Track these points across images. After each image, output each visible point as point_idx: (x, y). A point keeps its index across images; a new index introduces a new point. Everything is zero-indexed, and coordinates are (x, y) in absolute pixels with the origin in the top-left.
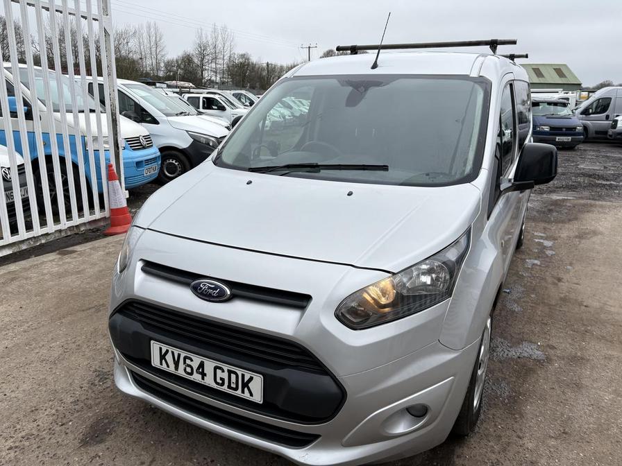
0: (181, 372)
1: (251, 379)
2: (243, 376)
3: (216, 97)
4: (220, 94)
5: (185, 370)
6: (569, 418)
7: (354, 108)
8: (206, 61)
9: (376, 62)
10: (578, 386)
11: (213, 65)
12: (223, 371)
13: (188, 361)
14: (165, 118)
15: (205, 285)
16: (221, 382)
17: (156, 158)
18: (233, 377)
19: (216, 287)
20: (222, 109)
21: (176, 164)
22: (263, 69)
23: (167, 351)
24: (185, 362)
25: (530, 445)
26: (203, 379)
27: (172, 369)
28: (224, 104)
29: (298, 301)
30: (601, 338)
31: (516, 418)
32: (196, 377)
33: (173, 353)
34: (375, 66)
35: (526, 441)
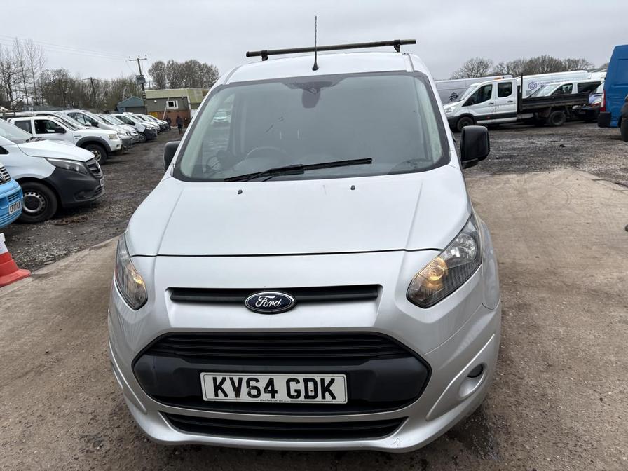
0: (244, 397)
1: (332, 381)
2: (322, 381)
3: (52, 119)
4: (53, 116)
5: (249, 394)
6: (546, 353)
7: (313, 109)
8: (13, 80)
9: (315, 63)
10: (536, 327)
11: (22, 85)
12: (298, 382)
13: (253, 384)
14: (15, 146)
15: (262, 299)
16: (296, 394)
17: (18, 192)
18: (311, 385)
19: (277, 298)
20: (62, 131)
21: (38, 196)
22: (84, 86)
23: (224, 380)
24: (248, 385)
25: (532, 382)
26: (273, 397)
27: (232, 397)
28: (62, 126)
29: (368, 293)
30: (528, 286)
31: (509, 365)
32: (265, 398)
33: (232, 380)
34: (315, 68)
35: (527, 380)
